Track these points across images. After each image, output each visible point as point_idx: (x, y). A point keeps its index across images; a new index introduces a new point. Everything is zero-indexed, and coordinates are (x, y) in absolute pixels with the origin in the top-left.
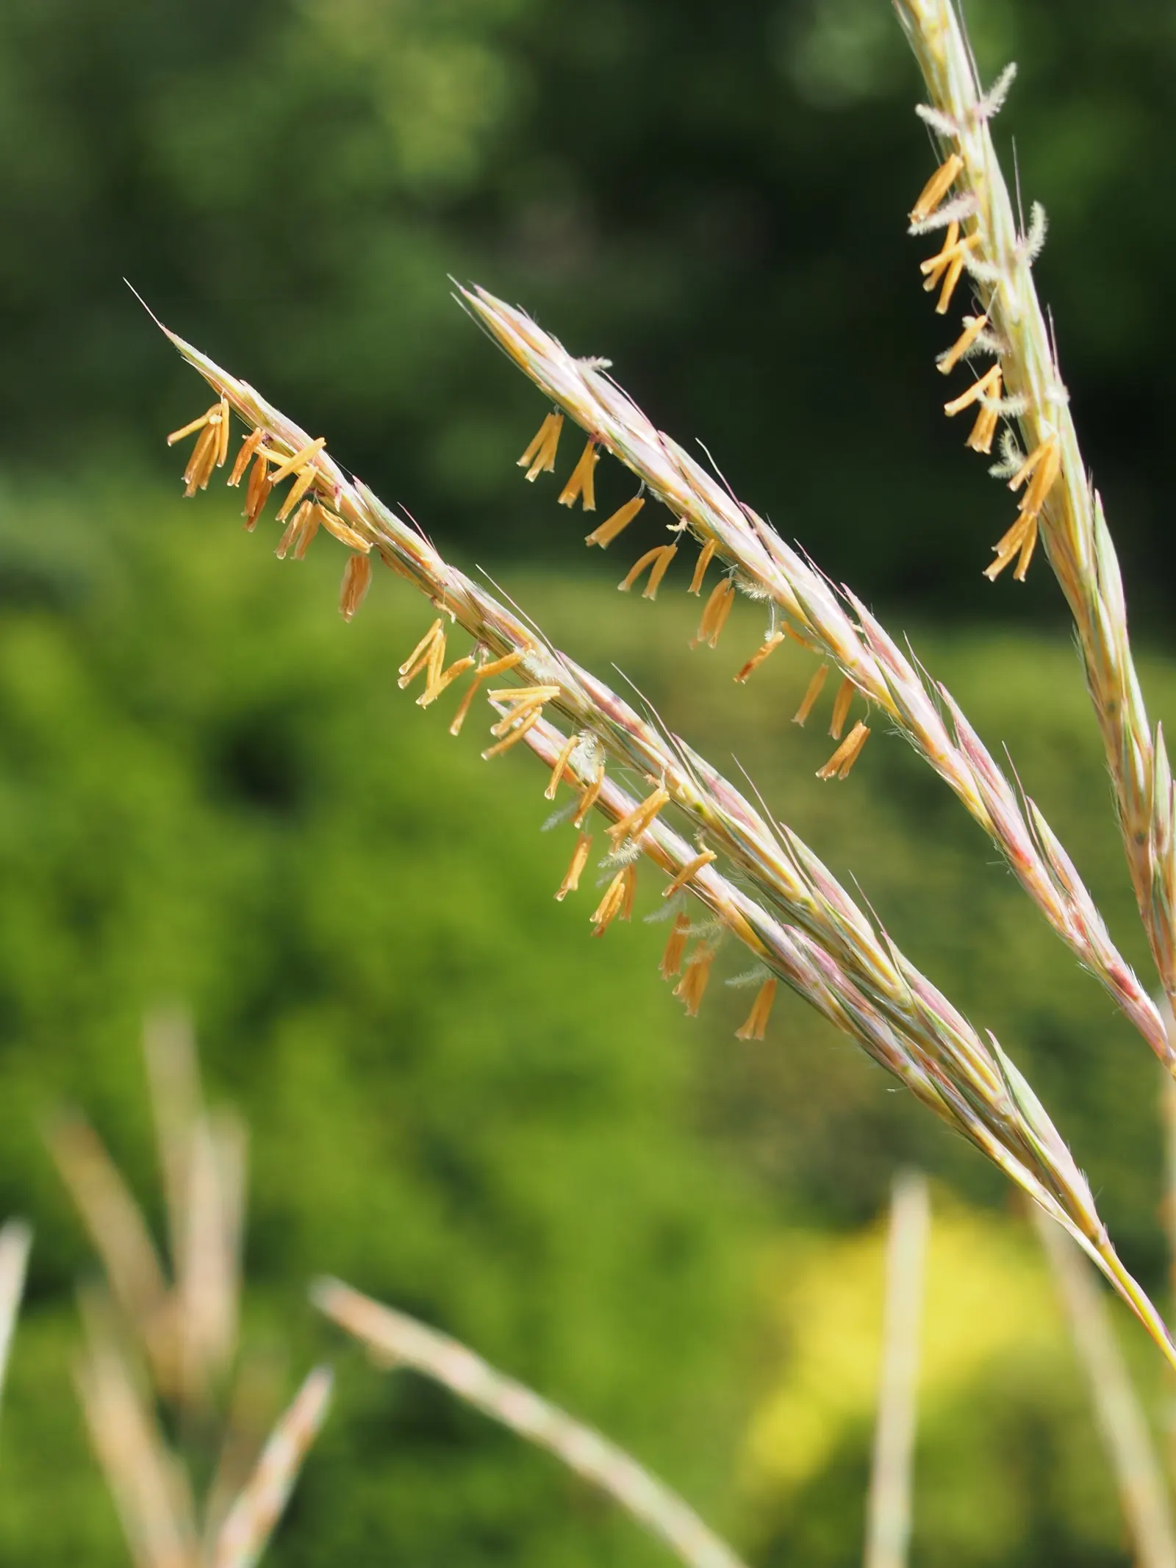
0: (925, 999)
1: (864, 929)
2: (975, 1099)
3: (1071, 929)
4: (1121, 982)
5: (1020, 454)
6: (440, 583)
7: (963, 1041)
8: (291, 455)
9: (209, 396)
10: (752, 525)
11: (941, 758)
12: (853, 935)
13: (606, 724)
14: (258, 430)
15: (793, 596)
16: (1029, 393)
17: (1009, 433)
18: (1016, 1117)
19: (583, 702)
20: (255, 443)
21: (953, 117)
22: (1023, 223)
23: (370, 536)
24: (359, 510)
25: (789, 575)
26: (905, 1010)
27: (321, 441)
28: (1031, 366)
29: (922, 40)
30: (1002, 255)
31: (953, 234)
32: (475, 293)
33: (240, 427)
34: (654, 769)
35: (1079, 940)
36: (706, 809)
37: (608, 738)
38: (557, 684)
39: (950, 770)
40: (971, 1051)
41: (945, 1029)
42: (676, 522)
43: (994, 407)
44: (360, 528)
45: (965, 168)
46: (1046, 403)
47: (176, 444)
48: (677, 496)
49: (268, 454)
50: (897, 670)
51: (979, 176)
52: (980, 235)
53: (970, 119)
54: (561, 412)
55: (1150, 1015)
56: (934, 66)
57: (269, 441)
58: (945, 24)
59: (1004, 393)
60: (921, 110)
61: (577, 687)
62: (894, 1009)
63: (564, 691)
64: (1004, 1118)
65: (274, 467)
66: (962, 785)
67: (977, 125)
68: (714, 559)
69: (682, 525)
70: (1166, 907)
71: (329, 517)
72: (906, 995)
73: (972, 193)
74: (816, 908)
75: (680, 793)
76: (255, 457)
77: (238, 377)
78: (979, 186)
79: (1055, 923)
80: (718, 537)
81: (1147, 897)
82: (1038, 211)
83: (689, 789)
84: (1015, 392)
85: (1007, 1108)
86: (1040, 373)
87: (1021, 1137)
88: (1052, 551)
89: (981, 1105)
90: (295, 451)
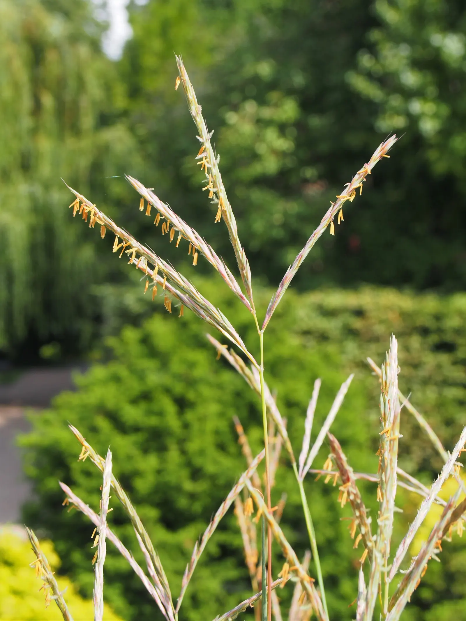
0: (206, 303)
1: (194, 291)
2: (216, 320)
3: (233, 288)
4: (242, 297)
5: (217, 199)
6: (116, 230)
7: (213, 310)
8: (89, 207)
9: (75, 198)
10: (177, 218)
11: (209, 258)
12: (192, 292)
13: (146, 255)
14: (83, 203)
15: (183, 230)
16: (217, 187)
17: (214, 195)
18: (224, 323)
19: (142, 251)
20: (83, 205)
21: (203, 139)
22: (216, 157)
23: (104, 222)
24: (102, 217)
25: (183, 227)
26: (202, 305)
27: (95, 205)
28: (218, 183)
29: (198, 125)
30: (212, 163)
31: (204, 158)
32: (129, 177)
33: (81, 203)
34: (155, 262)
35: (235, 290)
36: (165, 270)
37: (147, 257)
38: (137, 247)
39: (211, 261)
40: (215, 312)
41: (210, 308)
42: (162, 217)
43: (212, 190)
44: (102, 221)
45: (205, 148)
46: (221, 190)
47: (71, 207)
48: (163, 212)
49: (86, 208)
50: (202, 243)
51: (208, 149)
52: (208, 159)
53: (206, 140)
54: (143, 198)
55: (247, 303)
56: (200, 130)
57: (86, 205)
58: (202, 122)
59: (214, 187)
60: (197, 137)
61: (142, 249)
62: (200, 305)
63: (139, 249)
64: (222, 324)
65: (86, 210)
66: (213, 263)
67: (208, 140)
68: (170, 224)
69: (163, 217)
70: (247, 282)
71: (96, 218)
72: (203, 302)
73: (207, 152)
74: (185, 287)
75: (160, 267)
76: (84, 208)
77: (80, 194)
78: (208, 151)
79: (230, 287)
80: (170, 219)
81: (244, 280)
82: (219, 155)
83: (162, 267)
84: (215, 187)
85: (222, 322)
86: (219, 184)
87: (225, 327)
88: (224, 217)
89: (218, 322)
90: (90, 206)
